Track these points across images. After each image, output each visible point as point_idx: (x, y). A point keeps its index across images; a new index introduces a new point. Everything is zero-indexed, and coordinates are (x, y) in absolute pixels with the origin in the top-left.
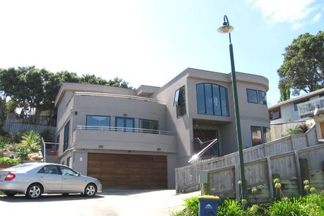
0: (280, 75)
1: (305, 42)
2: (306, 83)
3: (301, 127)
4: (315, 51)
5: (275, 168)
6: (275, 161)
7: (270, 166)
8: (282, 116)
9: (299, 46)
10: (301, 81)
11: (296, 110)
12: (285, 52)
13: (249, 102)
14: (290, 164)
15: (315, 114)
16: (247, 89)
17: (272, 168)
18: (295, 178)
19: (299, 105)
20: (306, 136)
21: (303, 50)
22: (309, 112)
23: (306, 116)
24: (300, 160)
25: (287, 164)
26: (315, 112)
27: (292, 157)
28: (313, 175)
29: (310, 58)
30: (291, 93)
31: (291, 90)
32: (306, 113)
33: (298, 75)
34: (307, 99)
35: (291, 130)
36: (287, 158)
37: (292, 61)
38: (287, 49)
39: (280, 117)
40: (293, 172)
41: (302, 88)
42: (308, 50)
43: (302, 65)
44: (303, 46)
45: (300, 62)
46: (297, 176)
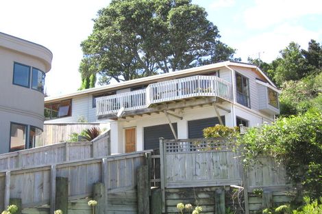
0: (85, 50)
1: (128, 6)
2: (121, 69)
3: (88, 132)
4: (139, 23)
5: (16, 189)
6: (18, 177)
7: (8, 185)
8: (73, 113)
9: (118, 11)
10: (113, 65)
11: (94, 106)
12: (97, 17)
13: (13, 83)
14: (42, 184)
15: (118, 115)
16: (15, 63)
17: (11, 188)
18: (46, 206)
19: (99, 100)
20: (92, 146)
21: (123, 18)
22: (110, 112)
23: (106, 117)
24: (58, 179)
25: (37, 184)
26: (119, 112)
27: (46, 174)
28: (73, 204)
29: (130, 31)
30: (98, 81)
31: (98, 76)
32: (107, 113)
33: (110, 55)
34: (113, 92)
35: (76, 135)
36: (38, 175)
37: (104, 33)
38: (100, 12)
39: (69, 114)
40: (44, 196)
41: (114, 75)
42: (129, 19)
43: (117, 40)
44: (123, 13)
45: (115, 36)
46: (49, 204)
